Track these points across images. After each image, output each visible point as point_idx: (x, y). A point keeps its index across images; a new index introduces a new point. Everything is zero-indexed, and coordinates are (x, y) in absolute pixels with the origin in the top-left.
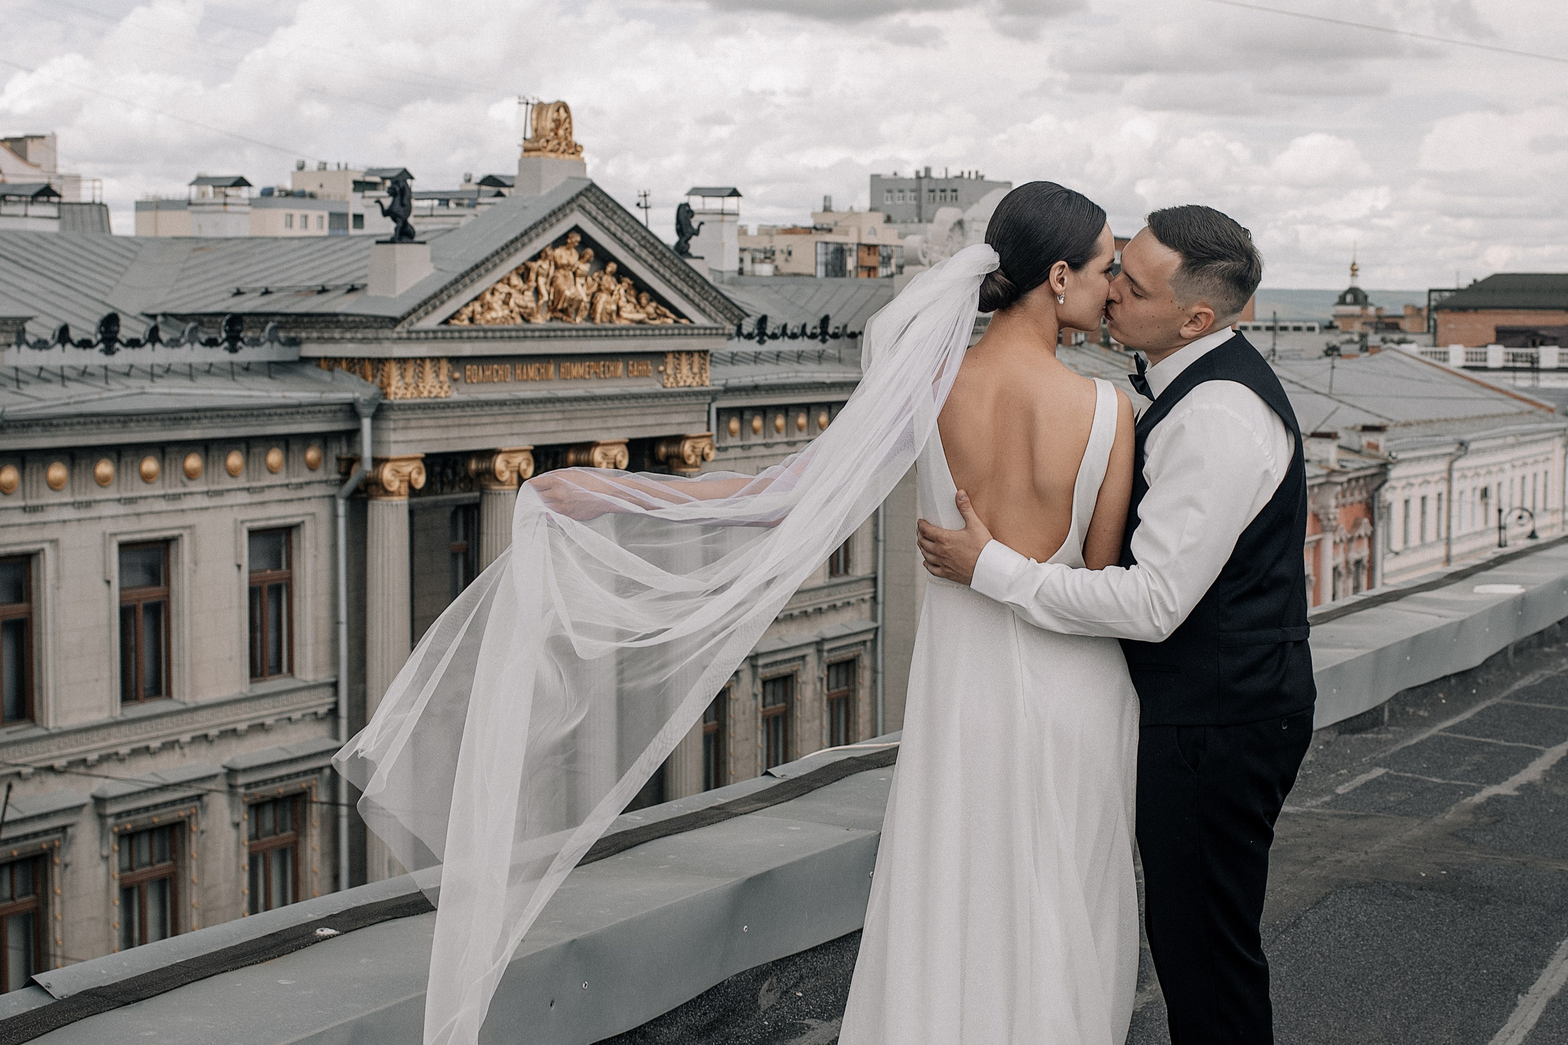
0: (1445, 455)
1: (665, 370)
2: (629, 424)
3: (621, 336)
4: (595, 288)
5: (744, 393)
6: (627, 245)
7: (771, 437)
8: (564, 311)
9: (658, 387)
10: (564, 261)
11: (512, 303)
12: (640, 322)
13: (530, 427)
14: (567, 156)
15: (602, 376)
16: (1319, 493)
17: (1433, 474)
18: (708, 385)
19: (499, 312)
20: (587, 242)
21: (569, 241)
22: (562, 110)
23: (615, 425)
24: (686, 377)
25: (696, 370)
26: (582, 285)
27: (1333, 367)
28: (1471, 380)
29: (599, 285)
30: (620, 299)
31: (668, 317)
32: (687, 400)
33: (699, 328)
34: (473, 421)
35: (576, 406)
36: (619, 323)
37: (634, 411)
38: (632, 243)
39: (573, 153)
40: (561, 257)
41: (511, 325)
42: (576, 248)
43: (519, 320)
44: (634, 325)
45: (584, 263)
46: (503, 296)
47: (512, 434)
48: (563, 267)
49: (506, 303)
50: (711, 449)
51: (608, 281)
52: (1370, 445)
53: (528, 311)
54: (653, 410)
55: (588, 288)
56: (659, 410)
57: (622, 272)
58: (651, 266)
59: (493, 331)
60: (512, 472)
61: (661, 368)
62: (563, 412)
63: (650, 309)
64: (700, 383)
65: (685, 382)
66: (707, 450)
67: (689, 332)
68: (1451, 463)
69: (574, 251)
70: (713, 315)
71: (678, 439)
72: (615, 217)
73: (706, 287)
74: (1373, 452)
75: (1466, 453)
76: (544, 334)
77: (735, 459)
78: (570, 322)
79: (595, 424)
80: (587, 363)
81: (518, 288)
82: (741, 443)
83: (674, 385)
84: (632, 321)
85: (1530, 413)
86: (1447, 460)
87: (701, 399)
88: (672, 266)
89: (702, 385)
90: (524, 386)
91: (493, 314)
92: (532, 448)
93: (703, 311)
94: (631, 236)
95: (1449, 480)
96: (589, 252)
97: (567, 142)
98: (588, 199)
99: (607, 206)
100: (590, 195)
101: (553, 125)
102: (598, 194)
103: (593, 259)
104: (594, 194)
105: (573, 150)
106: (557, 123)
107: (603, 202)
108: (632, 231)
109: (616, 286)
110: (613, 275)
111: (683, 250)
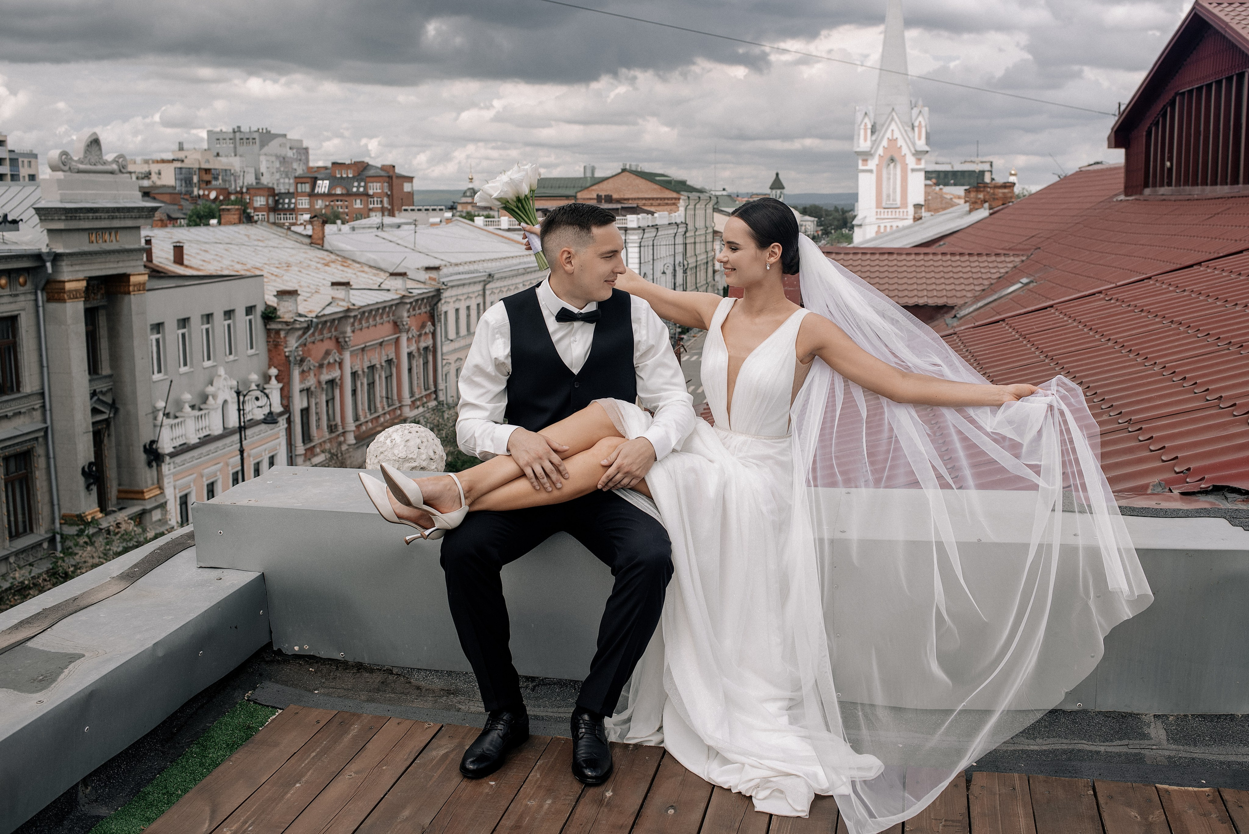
0: (480, 282)
16: (395, 310)
17: (473, 293)
27: (416, 232)
28: (501, 237)
52: (430, 278)
68: (484, 286)
74: (433, 283)
75: (492, 281)
86: (482, 284)
95: (483, 296)
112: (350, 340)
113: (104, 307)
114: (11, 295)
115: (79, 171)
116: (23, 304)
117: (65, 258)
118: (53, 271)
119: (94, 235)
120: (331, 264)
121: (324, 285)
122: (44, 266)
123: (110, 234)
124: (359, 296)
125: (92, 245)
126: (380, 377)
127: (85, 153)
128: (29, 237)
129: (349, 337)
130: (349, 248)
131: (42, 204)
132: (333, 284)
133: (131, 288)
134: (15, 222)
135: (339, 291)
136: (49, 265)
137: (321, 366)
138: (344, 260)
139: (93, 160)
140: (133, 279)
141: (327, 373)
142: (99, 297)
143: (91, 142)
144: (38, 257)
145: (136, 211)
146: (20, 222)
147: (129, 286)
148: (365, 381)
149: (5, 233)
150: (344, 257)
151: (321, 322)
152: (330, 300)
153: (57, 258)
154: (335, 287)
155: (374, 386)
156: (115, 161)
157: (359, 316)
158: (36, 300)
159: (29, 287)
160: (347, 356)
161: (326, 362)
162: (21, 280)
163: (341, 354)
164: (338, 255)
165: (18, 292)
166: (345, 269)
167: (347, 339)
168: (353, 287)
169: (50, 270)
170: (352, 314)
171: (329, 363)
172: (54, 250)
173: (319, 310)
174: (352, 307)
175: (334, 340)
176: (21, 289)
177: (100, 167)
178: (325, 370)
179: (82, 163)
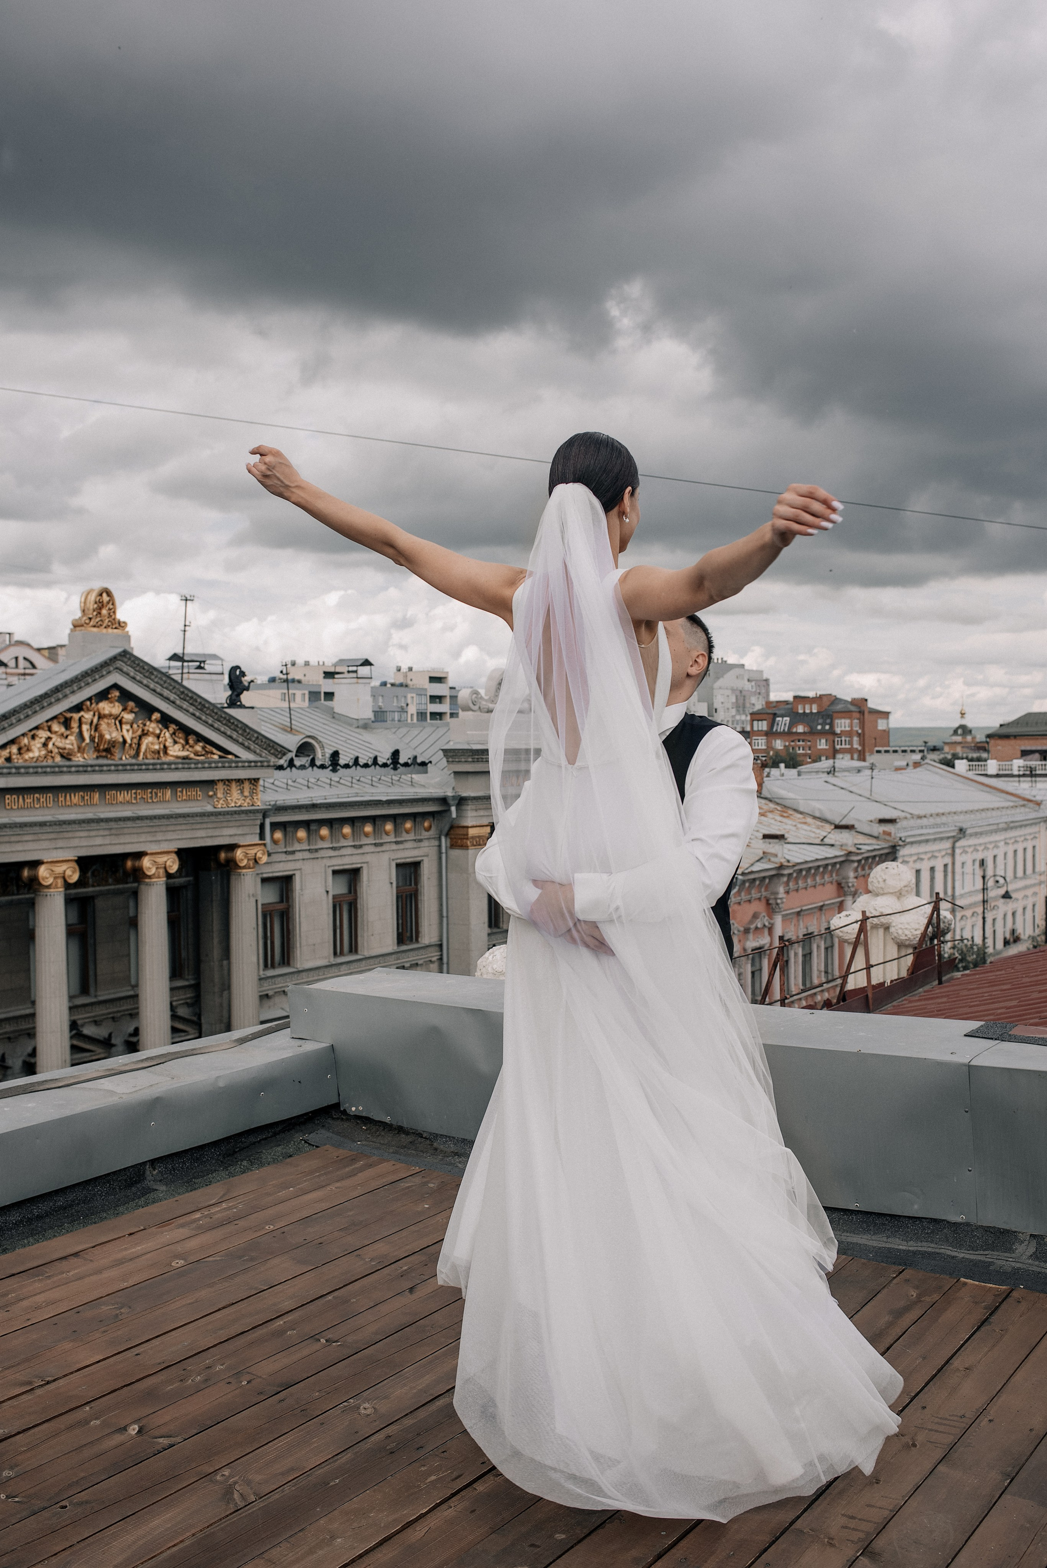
0: (948, 838)
1: (215, 794)
2: (180, 837)
3: (163, 769)
4: (139, 732)
5: (304, 810)
6: (168, 699)
7: (339, 841)
8: (107, 750)
9: (209, 808)
10: (107, 712)
11: (50, 746)
12: (184, 758)
13: (75, 842)
14: (110, 630)
15: (150, 801)
16: (839, 868)
17: (940, 851)
18: (260, 805)
19: (36, 751)
20: (126, 696)
21: (110, 696)
22: (104, 595)
23: (164, 838)
24: (236, 799)
25: (246, 793)
26: (128, 731)
27: (872, 778)
28: (983, 784)
29: (143, 730)
30: (166, 740)
31: (214, 754)
32: (237, 817)
33: (244, 762)
34: (13, 839)
35: (122, 825)
36: (164, 759)
37: (184, 827)
38: (172, 697)
39: (116, 628)
40: (104, 708)
41: (50, 762)
42: (118, 701)
43: (58, 759)
44: (180, 761)
45: (128, 713)
46: (43, 740)
47: (56, 848)
48: (105, 716)
49: (45, 745)
50: (263, 854)
51: (152, 727)
52: (885, 832)
53: (66, 751)
54: (205, 826)
55: (133, 733)
56: (209, 826)
57: (166, 720)
58: (194, 715)
59: (28, 767)
60: (55, 878)
61: (211, 793)
62: (111, 829)
63: (198, 748)
64: (251, 804)
65: (236, 803)
66: (259, 855)
67: (233, 765)
68: (954, 843)
69: (117, 704)
70: (258, 751)
71: (232, 847)
72: (153, 677)
73: (248, 731)
74: (887, 838)
75: (964, 837)
76: (81, 769)
77: (303, 859)
78: (113, 760)
79: (143, 838)
80: (134, 791)
81: (59, 733)
82: (308, 848)
83: (225, 806)
84: (177, 757)
85: (1024, 806)
86: (951, 841)
87: (252, 816)
88: (213, 714)
89: (253, 805)
90: (67, 810)
91: (31, 755)
92: (76, 858)
93: (248, 748)
94: (170, 691)
95: (953, 855)
96: (131, 704)
97: (110, 619)
98: (125, 663)
99: (144, 669)
100: (126, 660)
101: (96, 606)
102: (132, 659)
103: (136, 710)
104: (129, 659)
105: (117, 625)
106: (100, 605)
107: (138, 665)
108: (171, 688)
109: (161, 731)
110: (158, 722)
111: (234, 702)
112: (782, 903)
114: (415, 840)
116: (426, 850)
117: (470, 802)
118: (457, 816)
120: (770, 815)
121: (756, 838)
122: (448, 811)
124: (796, 852)
126: (818, 947)
128: (438, 779)
129: (781, 899)
130: (791, 795)
131: (451, 746)
132: (765, 837)
134: (424, 764)
135: (771, 845)
136: (453, 809)
137: (747, 931)
138: (784, 809)
141: (754, 940)
144: (444, 801)
146: (429, 765)
148: (800, 952)
149: (414, 776)
150: (785, 806)
151: (748, 880)
152: (761, 855)
153: (461, 801)
154: (767, 840)
155: (810, 958)
157: (795, 875)
158: (440, 846)
159: (433, 832)
160: (778, 920)
161: (753, 926)
162: (426, 824)
163: (771, 917)
164: (778, 804)
165: (422, 837)
166: (784, 820)
167: (779, 901)
168: (789, 840)
169: (454, 815)
170: (786, 872)
171: (757, 928)
172: (460, 794)
173: (747, 865)
174: (786, 864)
175: (764, 901)
176: (426, 834)
178: (751, 936)
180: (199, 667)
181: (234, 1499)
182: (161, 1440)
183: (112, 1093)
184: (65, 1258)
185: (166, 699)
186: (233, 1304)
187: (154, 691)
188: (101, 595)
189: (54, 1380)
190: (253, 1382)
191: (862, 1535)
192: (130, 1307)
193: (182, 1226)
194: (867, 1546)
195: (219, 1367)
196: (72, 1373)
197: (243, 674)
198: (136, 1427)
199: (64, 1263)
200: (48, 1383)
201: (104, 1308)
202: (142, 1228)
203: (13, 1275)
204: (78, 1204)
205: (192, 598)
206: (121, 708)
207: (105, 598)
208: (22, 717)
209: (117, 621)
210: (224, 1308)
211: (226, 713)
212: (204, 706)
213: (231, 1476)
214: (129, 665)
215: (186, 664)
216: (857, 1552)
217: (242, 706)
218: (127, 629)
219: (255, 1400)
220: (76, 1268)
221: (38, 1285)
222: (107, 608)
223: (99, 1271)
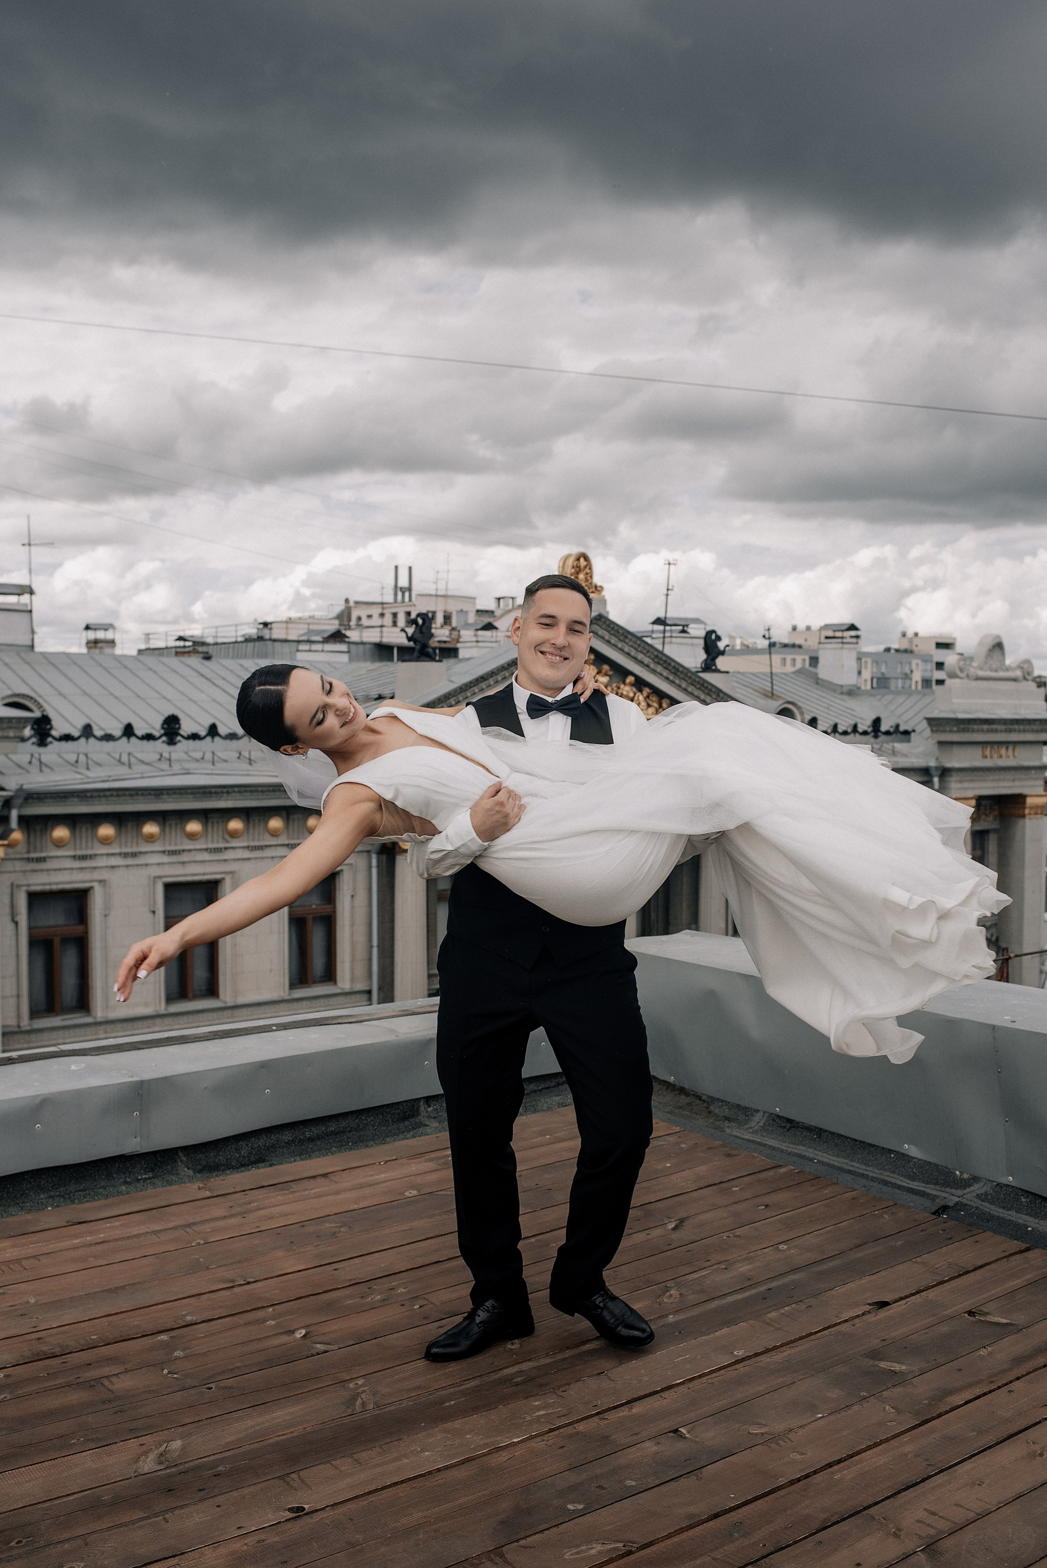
6: (642, 663)
20: (603, 660)
22: (582, 560)
38: (646, 660)
42: (593, 664)
45: (603, 676)
51: (627, 690)
57: (640, 683)
69: (592, 667)
72: (627, 641)
88: (687, 678)
94: (645, 655)
96: (606, 667)
97: (587, 583)
98: (600, 627)
99: (618, 632)
100: (601, 623)
101: (573, 570)
102: (608, 622)
103: (611, 673)
104: (605, 623)
105: (594, 589)
106: (578, 569)
107: (613, 628)
108: (645, 651)
109: (635, 694)
110: (632, 685)
111: (709, 666)
113: (995, 831)
115: (978, 678)
117: (954, 774)
119: (989, 749)
122: (930, 780)
123: (1007, 748)
125: (985, 760)
127: (986, 658)
128: (921, 749)
131: (936, 714)
133: (1027, 811)
134: (907, 733)
136: (936, 779)
139: (994, 666)
140: (1029, 801)
142: (991, 818)
143: (994, 646)
145: (1038, 723)
146: (913, 734)
147: (1024, 808)
149: (896, 744)
153: (944, 771)
156: (1020, 667)
172: (943, 763)
177: (1001, 674)
179: (981, 669)
180: (683, 631)
181: (355, 1405)
182: (318, 1346)
183: (392, 1031)
184: (314, 1177)
185: (640, 663)
186: (442, 1235)
187: (629, 654)
188: (578, 559)
189: (255, 1282)
190: (424, 1308)
191: (932, 1532)
192: (349, 1227)
193: (431, 1160)
194: (933, 1543)
195: (402, 1290)
196: (272, 1278)
197: (719, 638)
198: (303, 1332)
199: (312, 1181)
200: (248, 1283)
201: (327, 1225)
202: (394, 1158)
203: (263, 1187)
204: (350, 1131)
205: (675, 562)
206: (596, 671)
207: (583, 562)
208: (500, 678)
209: (593, 585)
210: (432, 1238)
211: (699, 677)
212: (678, 670)
213: (363, 1385)
214: (604, 629)
215: (668, 628)
216: (918, 1547)
217: (717, 671)
218: (603, 593)
219: (419, 1323)
220: (321, 1186)
221: (280, 1198)
222: (584, 572)
223: (338, 1193)
